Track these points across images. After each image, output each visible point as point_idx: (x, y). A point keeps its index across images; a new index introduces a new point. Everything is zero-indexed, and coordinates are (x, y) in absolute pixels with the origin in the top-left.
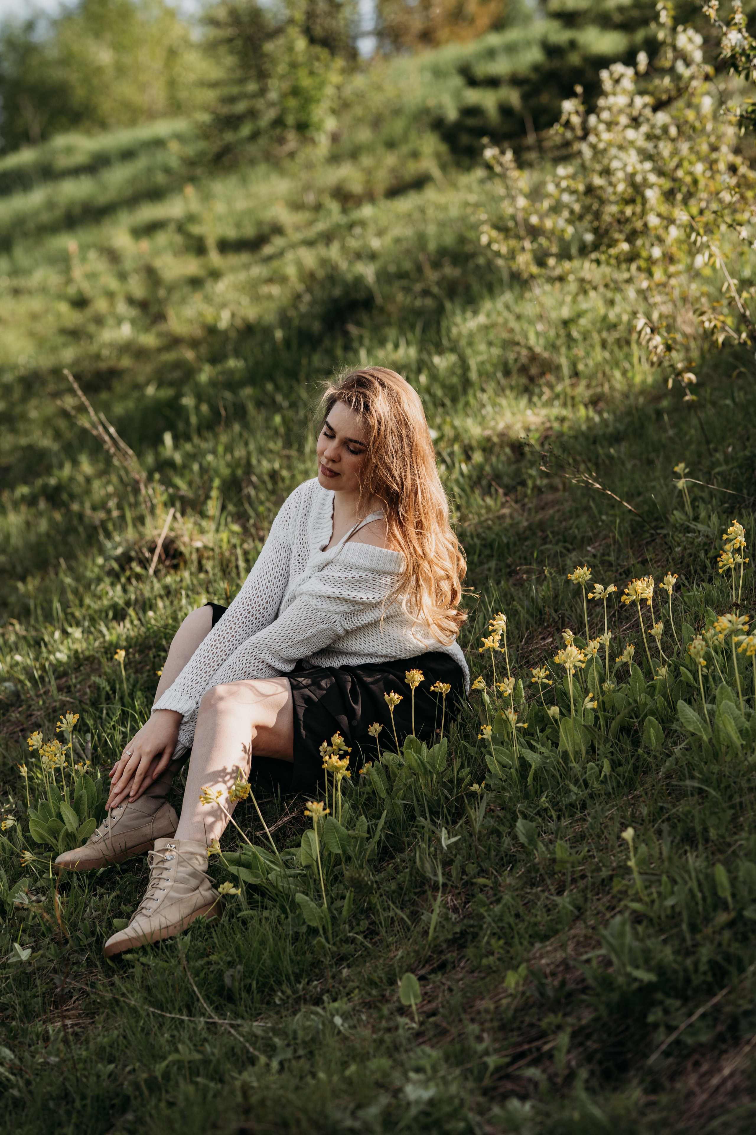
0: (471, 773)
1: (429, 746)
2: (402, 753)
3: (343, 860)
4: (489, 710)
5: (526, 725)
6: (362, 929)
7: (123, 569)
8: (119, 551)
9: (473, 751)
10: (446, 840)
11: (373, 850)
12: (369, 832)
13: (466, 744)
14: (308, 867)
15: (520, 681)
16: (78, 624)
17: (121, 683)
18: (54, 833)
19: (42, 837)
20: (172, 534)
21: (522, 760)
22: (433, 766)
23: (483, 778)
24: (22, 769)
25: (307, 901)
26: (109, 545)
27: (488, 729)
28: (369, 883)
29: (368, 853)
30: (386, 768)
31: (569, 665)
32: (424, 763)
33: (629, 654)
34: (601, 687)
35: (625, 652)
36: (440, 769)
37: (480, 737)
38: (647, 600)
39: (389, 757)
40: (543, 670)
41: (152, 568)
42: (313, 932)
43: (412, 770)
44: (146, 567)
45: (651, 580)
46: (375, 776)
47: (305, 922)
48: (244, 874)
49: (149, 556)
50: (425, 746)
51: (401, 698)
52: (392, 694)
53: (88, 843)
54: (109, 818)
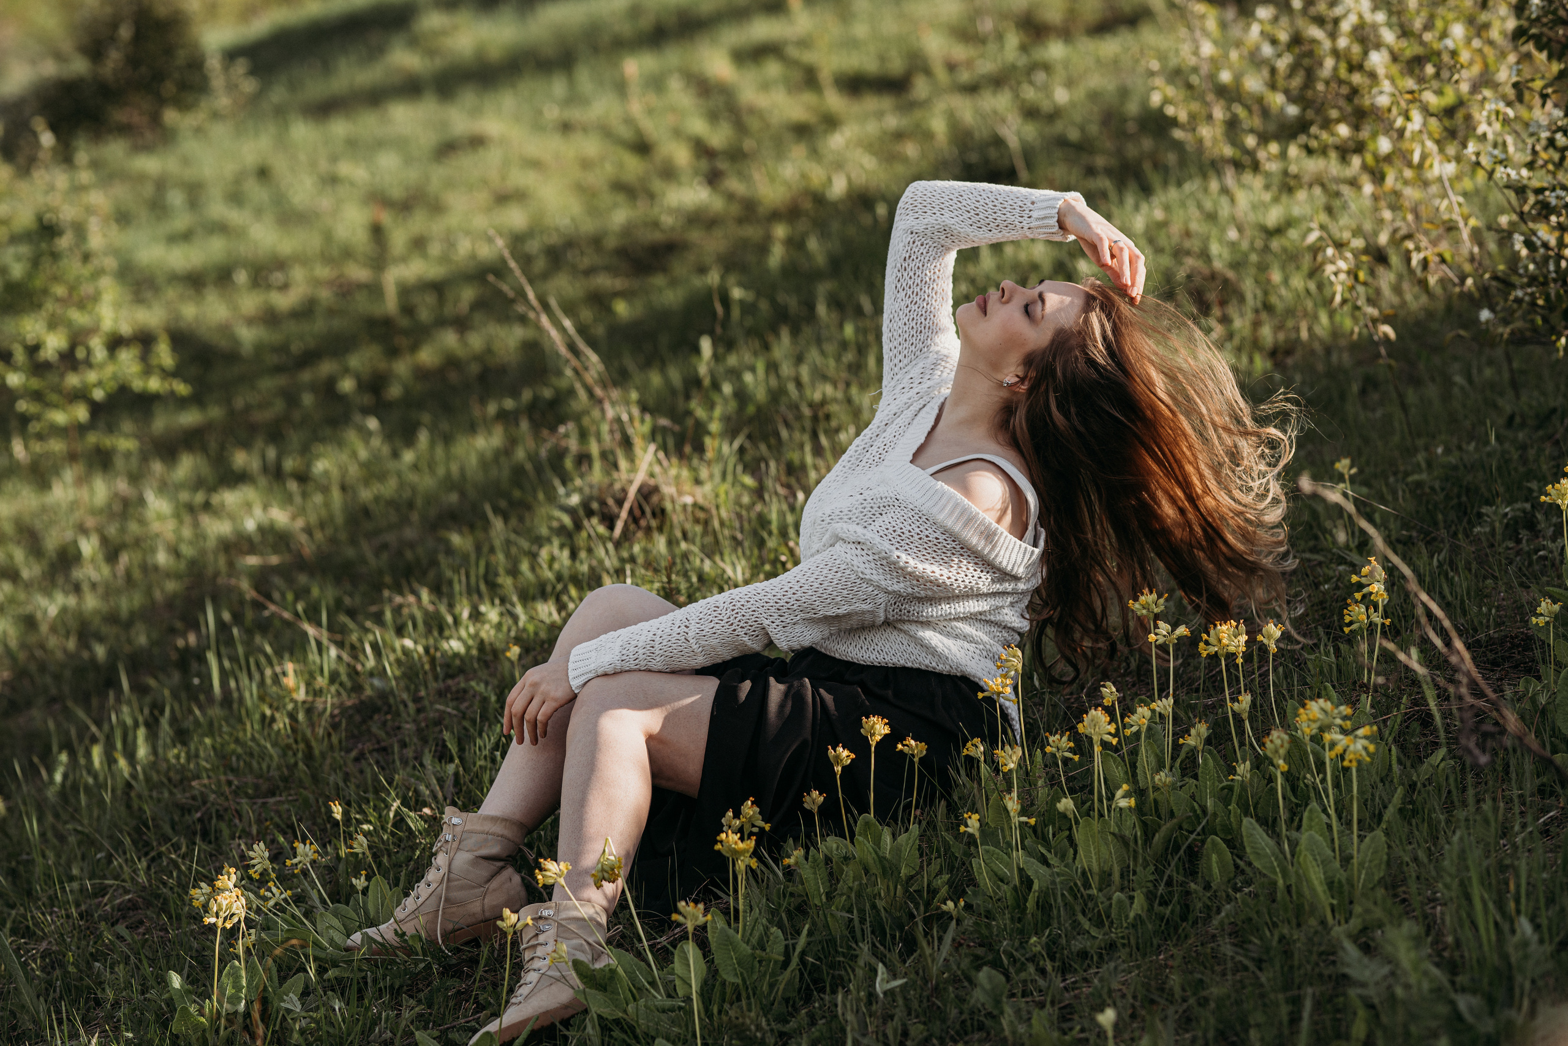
0: (948, 882)
1: (894, 836)
2: (851, 839)
3: (744, 994)
5: (1032, 821)
7: (578, 527)
8: (575, 499)
9: (958, 849)
10: (882, 983)
11: (790, 984)
12: (784, 954)
14: (687, 998)
15: (1039, 751)
20: (652, 482)
21: (1022, 872)
23: (963, 894)
26: (561, 491)
27: (973, 824)
28: (759, 1035)
29: (782, 987)
30: (828, 860)
31: (1095, 738)
32: (881, 859)
33: (1199, 734)
34: (1153, 778)
35: (1193, 731)
36: (904, 872)
37: (962, 829)
38: (1235, 655)
39: (832, 844)
40: (1065, 738)
41: (618, 529)
43: (866, 870)
44: (610, 526)
45: (1242, 626)
46: (808, 871)
48: (596, 1003)
49: (615, 509)
50: (887, 833)
51: (853, 756)
52: (840, 749)
53: (391, 921)
54: (423, 884)
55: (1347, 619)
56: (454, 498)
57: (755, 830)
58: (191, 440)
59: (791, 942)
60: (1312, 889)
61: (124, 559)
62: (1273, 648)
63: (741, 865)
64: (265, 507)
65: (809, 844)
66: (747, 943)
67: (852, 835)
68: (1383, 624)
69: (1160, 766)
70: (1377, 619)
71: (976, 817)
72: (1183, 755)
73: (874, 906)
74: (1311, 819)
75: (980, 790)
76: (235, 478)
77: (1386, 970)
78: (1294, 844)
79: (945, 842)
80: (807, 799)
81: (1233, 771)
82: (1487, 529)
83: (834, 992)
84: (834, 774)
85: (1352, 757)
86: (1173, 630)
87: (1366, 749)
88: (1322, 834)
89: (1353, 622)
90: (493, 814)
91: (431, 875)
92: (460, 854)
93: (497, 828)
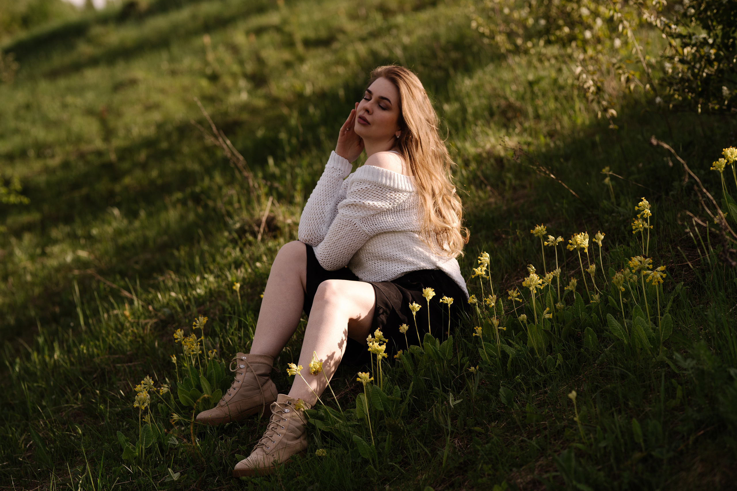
0: (469, 360)
1: (441, 342)
2: (423, 346)
3: (385, 415)
4: (481, 319)
5: (505, 329)
6: (398, 460)
7: (240, 238)
8: (238, 225)
9: (470, 346)
10: (452, 402)
11: (405, 409)
12: (402, 397)
13: (465, 341)
14: (362, 419)
15: (500, 297)
16: (211, 272)
17: (238, 306)
18: (195, 399)
19: (186, 401)
20: (272, 215)
21: (502, 351)
22: (444, 354)
23: (477, 363)
24: (173, 359)
25: (361, 441)
26: (231, 222)
27: (479, 330)
28: (402, 428)
29: (402, 411)
30: (412, 355)
31: (532, 288)
32: (436, 352)
33: (573, 284)
34: (555, 306)
35: (570, 283)
36: (448, 358)
37: (474, 334)
38: (584, 249)
39: (414, 348)
40: (516, 292)
41: (259, 237)
42: (366, 462)
43: (430, 357)
44: (255, 236)
45: (587, 234)
46: (405, 360)
47: (360, 456)
48: (319, 425)
49: (256, 229)
50: (438, 341)
51: (420, 306)
52: (414, 304)
53: (218, 406)
54: (231, 389)
55: (634, 227)
56: (165, 238)
57: (382, 342)
58: (29, 228)
59: (402, 392)
60: (641, 342)
61: (11, 280)
62: (600, 244)
63: (380, 357)
64: (74, 252)
66: (385, 392)
67: (423, 343)
68: (650, 228)
69: (556, 301)
70: (646, 225)
71: (480, 328)
72: (566, 295)
74: (636, 312)
76: (55, 242)
78: (629, 324)
79: (465, 343)
80: (401, 328)
84: (413, 315)
85: (656, 280)
86: (556, 239)
87: (661, 276)
88: (643, 318)
89: (636, 229)
90: (259, 354)
91: (235, 385)
92: (247, 374)
93: (262, 360)
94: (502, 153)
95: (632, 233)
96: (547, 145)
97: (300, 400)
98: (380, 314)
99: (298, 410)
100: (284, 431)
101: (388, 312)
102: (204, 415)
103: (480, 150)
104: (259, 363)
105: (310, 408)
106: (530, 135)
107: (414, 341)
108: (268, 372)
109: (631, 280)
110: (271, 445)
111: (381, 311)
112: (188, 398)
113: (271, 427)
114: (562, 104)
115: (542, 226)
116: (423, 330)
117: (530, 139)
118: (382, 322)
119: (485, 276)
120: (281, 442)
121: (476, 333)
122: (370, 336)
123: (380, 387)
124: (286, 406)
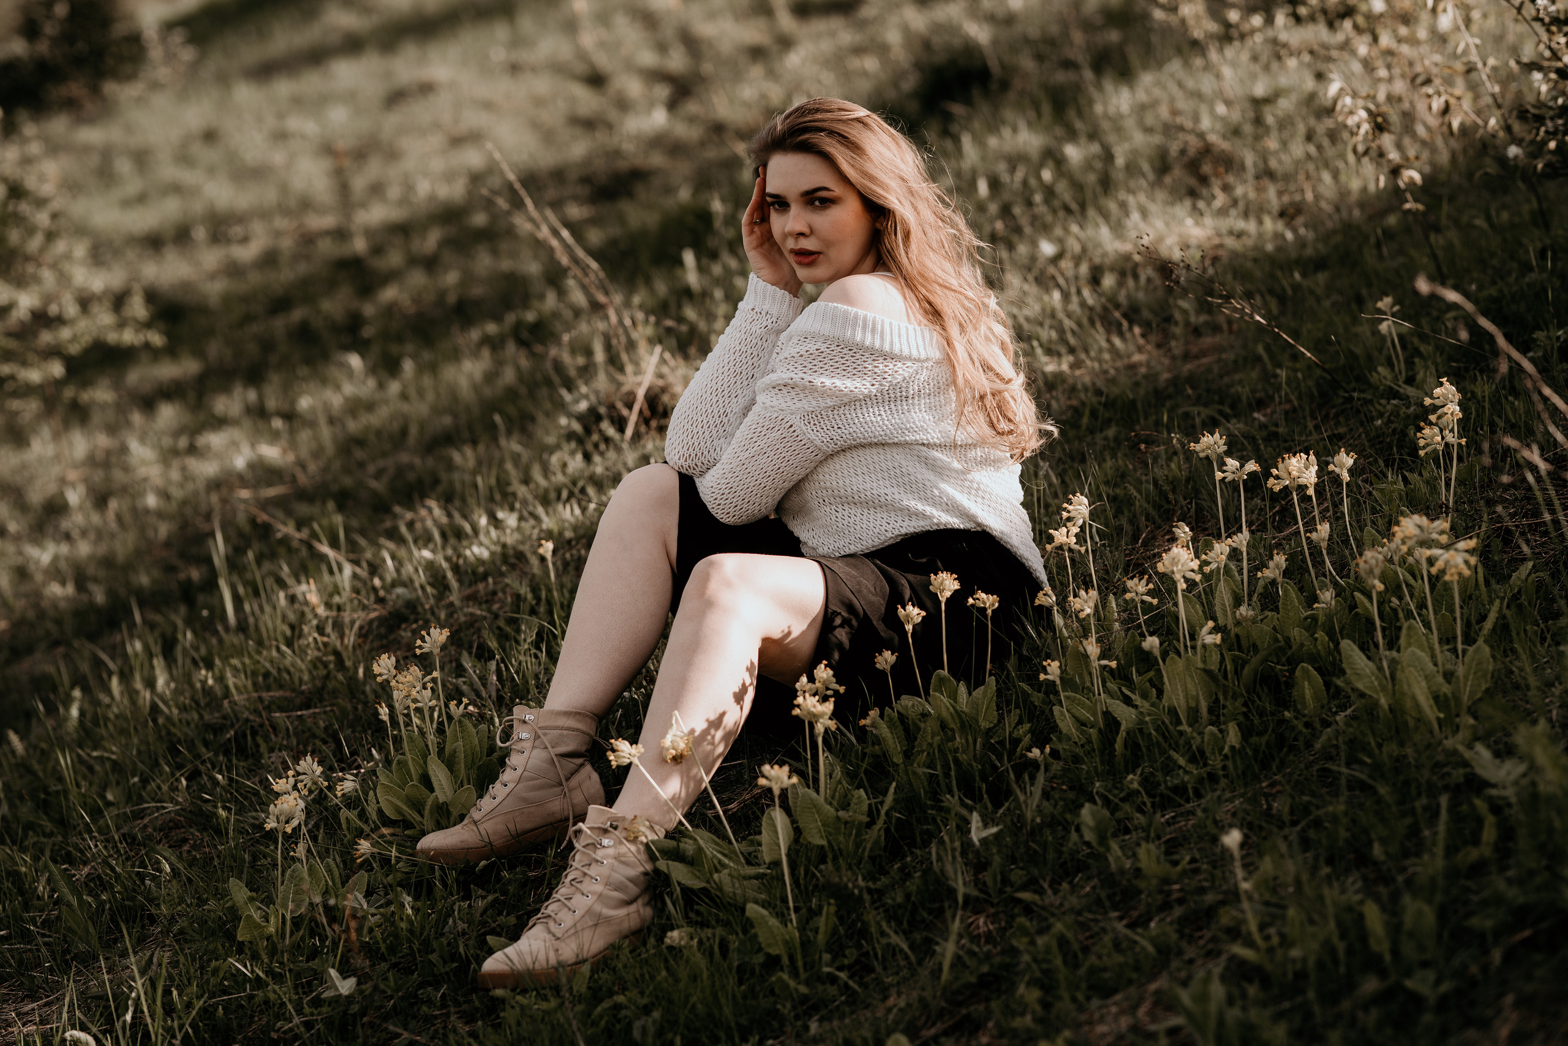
0: (1030, 731)
1: (969, 689)
2: (928, 699)
3: (830, 856)
4: (1062, 638)
5: (1114, 664)
6: (846, 962)
7: (588, 431)
8: (583, 406)
9: (1037, 698)
10: (978, 831)
11: (876, 842)
12: (869, 814)
13: (1026, 687)
14: (772, 864)
15: (1111, 597)
17: (549, 591)
18: (417, 806)
19: (399, 811)
20: (660, 383)
21: (1107, 714)
22: (975, 720)
23: (1048, 741)
24: (381, 710)
25: (763, 917)
26: (568, 397)
27: (1053, 668)
28: (856, 891)
29: (869, 846)
30: (904, 718)
31: (1178, 577)
32: (958, 713)
33: (1277, 566)
34: (1232, 614)
35: (1271, 564)
36: (984, 724)
37: (1042, 677)
38: (1306, 487)
39: (907, 702)
40: (1144, 582)
41: (629, 431)
42: (773, 963)
43: (943, 726)
44: (621, 428)
45: (1312, 458)
46: (884, 731)
47: (760, 949)
48: (679, 873)
49: (625, 412)
50: (962, 688)
52: (909, 607)
53: (466, 821)
54: (498, 785)
55: (1422, 442)
57: (830, 693)
58: (170, 392)
59: (873, 801)
60: (1417, 705)
62: (1346, 477)
63: (820, 728)
64: (254, 446)
65: (883, 702)
66: (831, 804)
67: (927, 694)
68: (1460, 445)
69: (1237, 602)
70: (1451, 438)
71: (1055, 663)
72: (1260, 589)
73: (957, 761)
74: (1409, 636)
75: (1054, 639)
77: (1522, 768)
78: (1393, 663)
79: (1024, 692)
80: (879, 659)
81: (1316, 599)
82: (1540, 354)
83: (926, 844)
84: (906, 633)
85: (1453, 570)
86: (1242, 466)
87: (1466, 562)
88: (1423, 650)
89: (1427, 445)
90: (563, 709)
91: (507, 776)
92: (536, 752)
93: (571, 723)
94: (1177, 255)
95: (1417, 456)
96: (1279, 236)
97: (638, 820)
98: (835, 628)
99: (635, 840)
100: (599, 888)
101: (854, 623)
102: (433, 841)
103: (1126, 247)
104: (562, 728)
105: (662, 834)
106: (1246, 215)
107: (907, 686)
108: (584, 749)
109: (1410, 559)
110: (567, 919)
111: (838, 621)
112: (400, 804)
113: (570, 877)
114: (1319, 148)
115: (1217, 435)
116: (930, 662)
117: (1241, 224)
118: (840, 645)
119: (1077, 547)
120: (589, 911)
121: (1046, 673)
122: (804, 679)
123: (818, 792)
124: (605, 831)
